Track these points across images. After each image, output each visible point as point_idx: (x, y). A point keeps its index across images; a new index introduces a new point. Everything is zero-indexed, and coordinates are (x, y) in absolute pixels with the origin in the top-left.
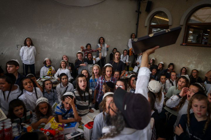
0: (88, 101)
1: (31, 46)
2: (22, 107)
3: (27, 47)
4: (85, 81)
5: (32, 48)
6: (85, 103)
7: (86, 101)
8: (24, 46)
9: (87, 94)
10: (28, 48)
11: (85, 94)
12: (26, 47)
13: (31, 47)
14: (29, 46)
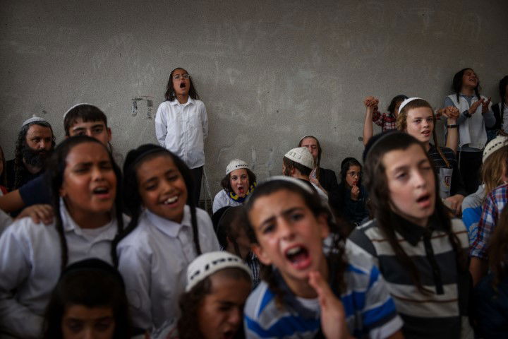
0: (455, 286)
1: (190, 101)
2: (107, 312)
3: (176, 102)
4: (428, 169)
5: (194, 109)
6: (440, 298)
7: (446, 288)
8: (168, 102)
9: (440, 246)
10: (180, 108)
11: (428, 247)
12: (173, 103)
13: (190, 104)
14: (183, 101)
